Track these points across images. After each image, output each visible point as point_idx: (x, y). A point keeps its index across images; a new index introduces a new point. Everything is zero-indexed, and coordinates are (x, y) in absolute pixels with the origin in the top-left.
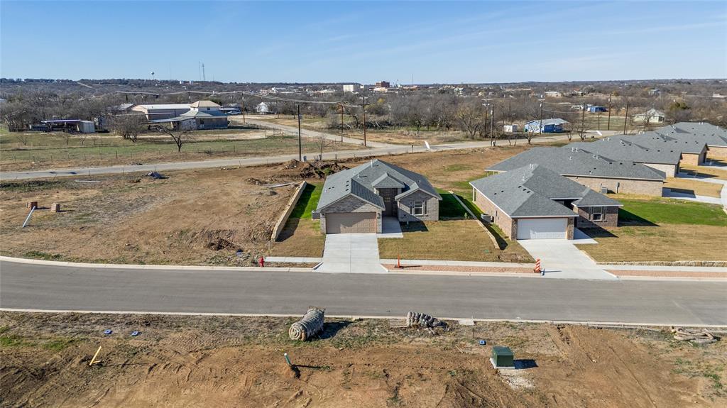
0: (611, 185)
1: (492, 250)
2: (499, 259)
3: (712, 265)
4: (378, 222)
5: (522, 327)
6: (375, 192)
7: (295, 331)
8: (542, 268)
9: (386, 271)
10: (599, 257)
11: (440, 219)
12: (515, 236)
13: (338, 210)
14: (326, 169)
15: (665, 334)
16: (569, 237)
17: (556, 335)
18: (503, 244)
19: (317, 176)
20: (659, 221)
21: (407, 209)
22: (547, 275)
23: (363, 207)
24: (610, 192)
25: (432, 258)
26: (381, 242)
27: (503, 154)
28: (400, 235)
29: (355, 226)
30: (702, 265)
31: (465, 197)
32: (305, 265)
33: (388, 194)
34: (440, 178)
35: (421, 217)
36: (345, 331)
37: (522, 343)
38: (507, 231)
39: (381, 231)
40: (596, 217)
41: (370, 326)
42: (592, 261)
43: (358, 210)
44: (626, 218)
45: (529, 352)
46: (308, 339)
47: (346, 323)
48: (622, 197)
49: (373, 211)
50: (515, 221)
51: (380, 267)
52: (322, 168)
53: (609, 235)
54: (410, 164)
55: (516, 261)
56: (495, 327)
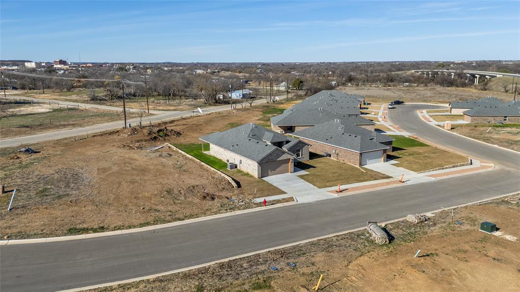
1: (363, 173)
3: (457, 166)
4: (291, 166)
9: (336, 195)
11: (310, 159)
12: (361, 164)
13: (269, 160)
14: (161, 133)
16: (384, 161)
22: (409, 183)
23: (283, 156)
26: (302, 178)
29: (277, 170)
30: (454, 167)
32: (286, 200)
35: (299, 159)
39: (293, 171)
42: (413, 172)
43: (281, 159)
49: (289, 158)
50: (361, 154)
51: (329, 194)
52: (158, 132)
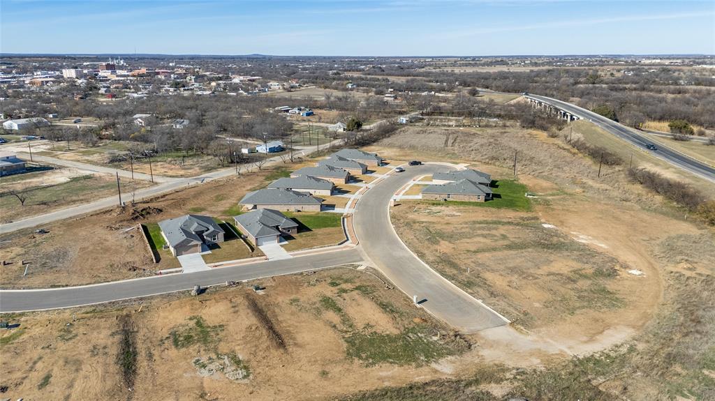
0: (299, 208)
1: (249, 253)
2: (252, 256)
4: (199, 248)
5: (261, 279)
6: (193, 233)
7: (193, 293)
8: (268, 257)
9: (210, 269)
10: (288, 249)
11: (226, 241)
12: (257, 245)
14: (144, 211)
15: (302, 274)
16: (278, 242)
17: (272, 280)
18: (253, 249)
19: (141, 217)
20: (314, 228)
21: (209, 239)
22: (270, 260)
23: (192, 242)
24: (299, 211)
25: (226, 260)
26: (203, 256)
27: (245, 182)
28: (210, 252)
29: (189, 251)
31: (231, 224)
32: (177, 272)
33: (200, 234)
34: (213, 209)
35: (216, 241)
36: (208, 290)
37: (262, 284)
38: (254, 243)
39: (202, 252)
40: (289, 231)
41: (215, 288)
42: (285, 251)
43: (191, 244)
44: (302, 228)
45: (264, 286)
46: (198, 294)
47: (207, 288)
48: (304, 213)
49: (197, 243)
50: (257, 239)
51: (208, 267)
52: (142, 211)
53: (293, 238)
54: (191, 199)
55: (259, 256)
56: (254, 281)
